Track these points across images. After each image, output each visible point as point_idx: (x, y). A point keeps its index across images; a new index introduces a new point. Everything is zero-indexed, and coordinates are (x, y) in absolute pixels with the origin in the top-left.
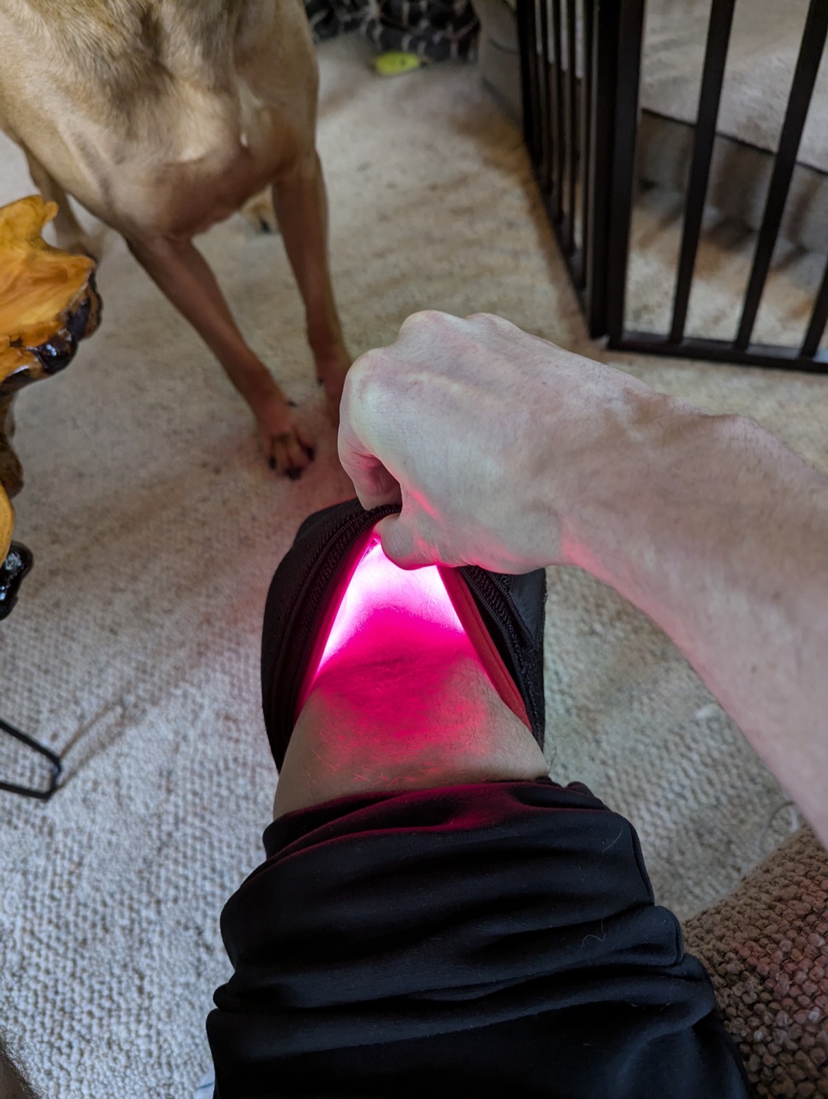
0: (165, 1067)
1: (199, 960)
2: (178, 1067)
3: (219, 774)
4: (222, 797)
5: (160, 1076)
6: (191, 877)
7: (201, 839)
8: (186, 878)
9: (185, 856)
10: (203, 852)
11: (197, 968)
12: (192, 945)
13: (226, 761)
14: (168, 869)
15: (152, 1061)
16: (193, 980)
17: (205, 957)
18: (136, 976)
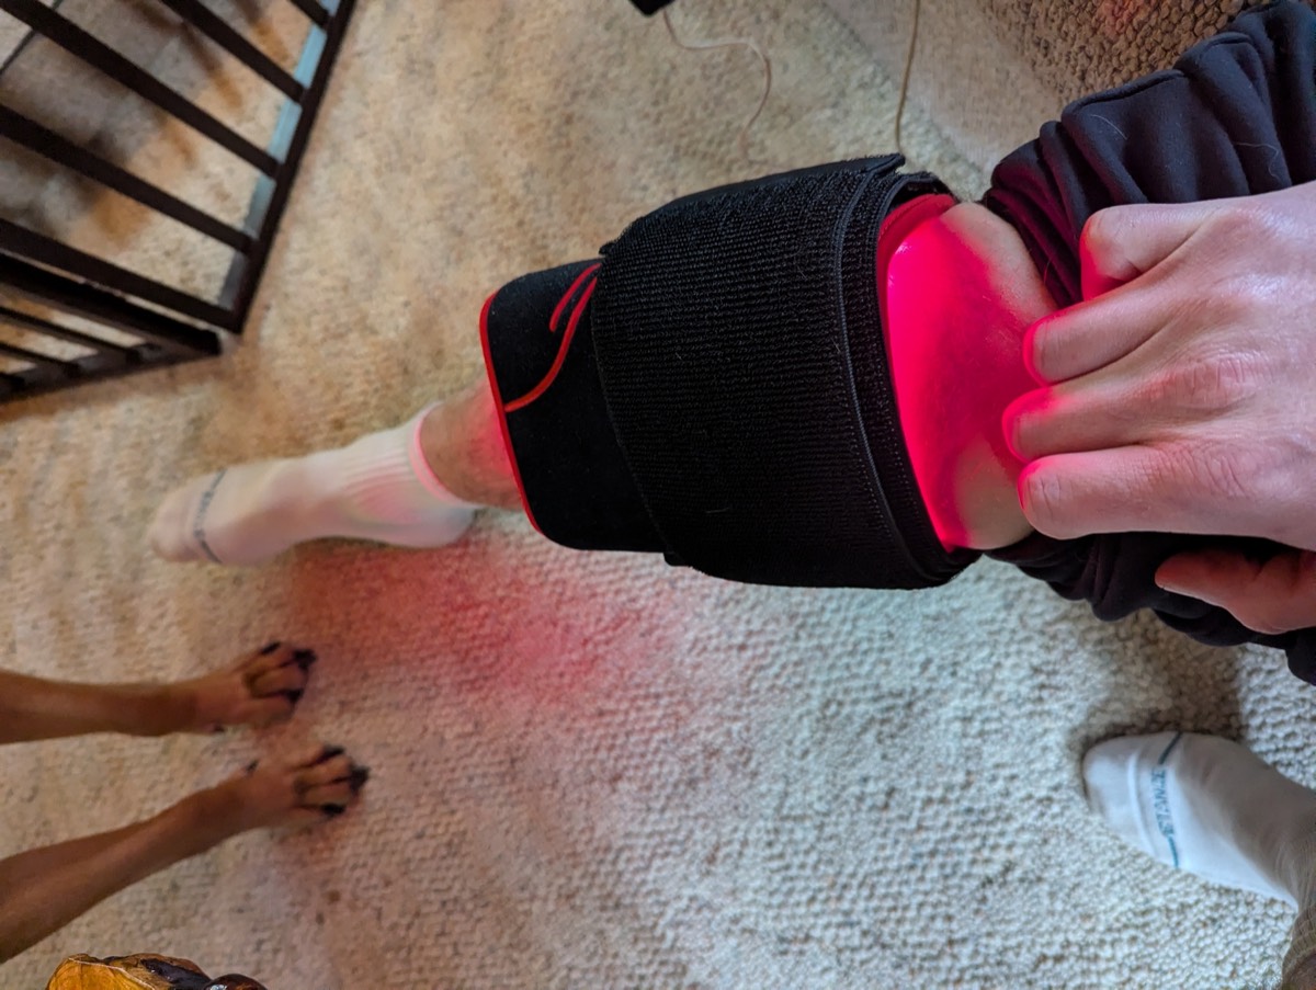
0: (1148, 918)
1: (1022, 880)
2: (1147, 901)
3: (787, 867)
4: (819, 861)
5: (1158, 924)
6: (920, 898)
7: (873, 887)
8: (921, 905)
9: (894, 909)
10: (889, 884)
11: (1031, 882)
12: (1005, 891)
13: (771, 858)
14: (910, 932)
15: (1142, 936)
16: (1045, 887)
17: (1018, 873)
18: (1042, 967)
